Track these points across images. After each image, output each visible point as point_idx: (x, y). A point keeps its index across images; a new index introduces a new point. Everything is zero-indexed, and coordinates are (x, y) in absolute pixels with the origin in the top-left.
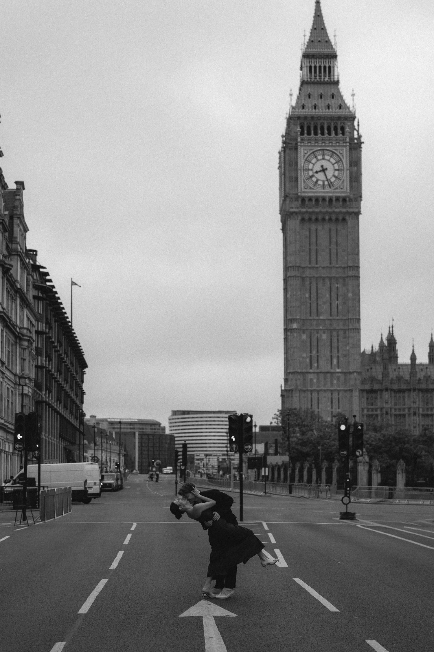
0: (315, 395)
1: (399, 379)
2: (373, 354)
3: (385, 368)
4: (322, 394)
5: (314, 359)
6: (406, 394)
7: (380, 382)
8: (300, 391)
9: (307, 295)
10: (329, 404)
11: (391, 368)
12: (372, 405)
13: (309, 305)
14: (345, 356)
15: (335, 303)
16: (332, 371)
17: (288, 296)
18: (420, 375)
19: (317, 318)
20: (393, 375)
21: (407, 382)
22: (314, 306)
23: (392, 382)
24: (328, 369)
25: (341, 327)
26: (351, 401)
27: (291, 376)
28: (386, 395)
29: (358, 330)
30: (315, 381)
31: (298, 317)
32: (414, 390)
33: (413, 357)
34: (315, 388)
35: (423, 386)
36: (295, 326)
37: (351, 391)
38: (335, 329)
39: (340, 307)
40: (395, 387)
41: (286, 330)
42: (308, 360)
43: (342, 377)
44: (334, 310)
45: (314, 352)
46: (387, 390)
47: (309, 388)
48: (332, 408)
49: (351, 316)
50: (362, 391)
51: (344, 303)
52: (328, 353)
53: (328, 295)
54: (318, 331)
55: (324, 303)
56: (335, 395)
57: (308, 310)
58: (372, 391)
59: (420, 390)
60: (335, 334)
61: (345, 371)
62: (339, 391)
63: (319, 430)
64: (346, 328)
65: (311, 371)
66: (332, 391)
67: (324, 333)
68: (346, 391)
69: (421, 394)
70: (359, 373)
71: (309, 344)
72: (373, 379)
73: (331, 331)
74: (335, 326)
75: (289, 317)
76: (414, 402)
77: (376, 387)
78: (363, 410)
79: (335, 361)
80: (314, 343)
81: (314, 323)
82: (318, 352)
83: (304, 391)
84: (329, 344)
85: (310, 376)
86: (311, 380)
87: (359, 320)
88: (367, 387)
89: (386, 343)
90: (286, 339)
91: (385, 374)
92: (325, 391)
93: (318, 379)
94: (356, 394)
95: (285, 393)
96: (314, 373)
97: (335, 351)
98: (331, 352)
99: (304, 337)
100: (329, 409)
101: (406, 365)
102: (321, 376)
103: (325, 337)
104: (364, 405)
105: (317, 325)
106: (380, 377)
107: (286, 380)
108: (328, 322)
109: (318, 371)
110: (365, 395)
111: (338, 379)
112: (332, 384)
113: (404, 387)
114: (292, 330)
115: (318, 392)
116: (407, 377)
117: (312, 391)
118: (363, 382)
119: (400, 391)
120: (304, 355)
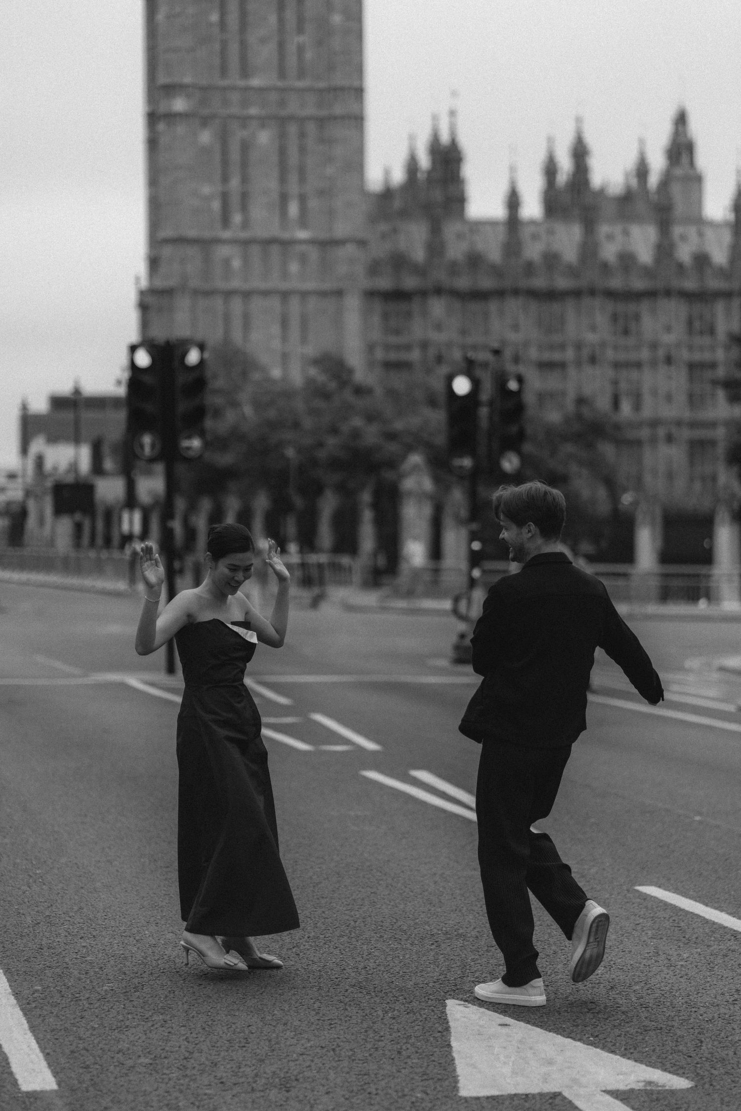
0: (237, 305)
1: (475, 260)
2: (387, 194)
3: (436, 230)
4: (257, 303)
5: (235, 200)
6: (493, 306)
7: (420, 271)
8: (196, 293)
9: (214, 17)
10: (276, 329)
11: (450, 230)
12: (397, 332)
13: (217, 47)
14: (321, 193)
15: (295, 41)
16: (286, 235)
17: (160, 17)
18: (533, 251)
19: (241, 83)
20: (456, 251)
21: (496, 271)
22: (234, 49)
23: (454, 269)
24: (275, 230)
25: (310, 110)
26: (338, 322)
27: (167, 251)
28: (438, 307)
29: (358, 120)
30: (236, 263)
31: (187, 80)
32: (516, 292)
33: (513, 201)
34: (236, 283)
35: (539, 282)
36: (179, 105)
37: (339, 293)
38: (291, 118)
39: (309, 55)
40: (463, 283)
41: (153, 118)
42: (216, 205)
43: (314, 254)
44: (292, 61)
45: (235, 183)
46: (439, 291)
47: (220, 284)
48: (284, 339)
49: (339, 80)
50: (371, 295)
51: (320, 43)
52: (273, 184)
53: (273, 19)
54: (244, 121)
55: (263, 41)
56: (295, 305)
57: (217, 61)
58: (398, 295)
59: (533, 294)
60: (293, 129)
61: (323, 235)
62: (304, 295)
63: (258, 405)
64: (324, 113)
65: (227, 234)
66: (285, 295)
67: (263, 126)
68: (323, 294)
69: (534, 306)
70: (362, 243)
71: (217, 157)
72: (399, 262)
73: (282, 121)
74: (293, 107)
75: (162, 80)
76: (516, 327)
77: (410, 282)
78: (371, 348)
79: (293, 209)
80: (235, 155)
81: (235, 97)
82: (245, 180)
83: (209, 294)
84: (274, 158)
85: (223, 251)
86: (227, 262)
87: (359, 92)
88: (385, 283)
89: (424, 161)
90: (153, 143)
91: (435, 248)
92: (266, 293)
93: (246, 260)
94: (353, 303)
95: (150, 300)
96: (234, 242)
97: (293, 178)
98: (283, 179)
99: (206, 137)
100: (276, 344)
101: (493, 223)
102: (255, 250)
103: (264, 137)
104: (376, 335)
105: (245, 103)
106: (419, 255)
107: (154, 263)
108: (273, 96)
109: (244, 235)
110: (378, 306)
111: (303, 259)
112: (285, 275)
113: (486, 283)
114: (171, 117)
115: (247, 295)
116: (494, 253)
117: (228, 294)
118: (374, 269)
119: (478, 296)
120: (206, 190)
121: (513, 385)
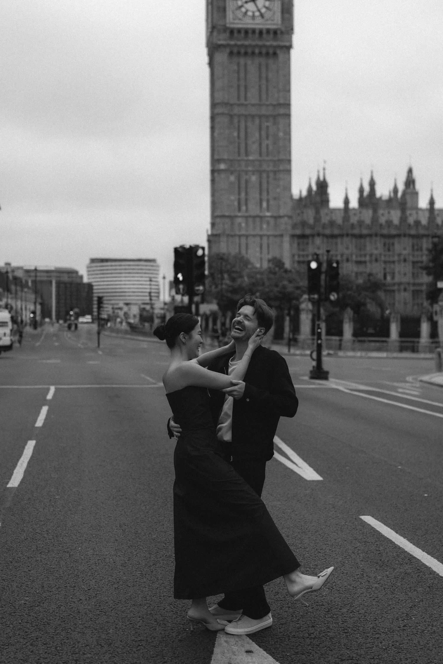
0: (243, 240)
1: (332, 223)
2: (301, 199)
3: (317, 212)
4: (251, 240)
5: (243, 202)
6: (339, 240)
7: (312, 227)
8: (228, 236)
9: (236, 134)
10: (258, 249)
11: (323, 212)
12: (303, 250)
13: (237, 145)
14: (275, 199)
15: (265, 143)
16: (261, 214)
17: (216, 134)
18: (354, 220)
19: (246, 158)
20: (325, 220)
21: (340, 227)
22: (243, 145)
23: (324, 226)
24: (258, 213)
25: (271, 168)
26: (281, 246)
27: (218, 220)
28: (318, 241)
29: (289, 172)
30: (243, 225)
31: (226, 157)
32: (347, 235)
33: (347, 201)
34: (243, 232)
35: (356, 231)
36: (222, 166)
37: (282, 236)
38: (264, 171)
39: (271, 147)
40: (328, 232)
41: (213, 172)
42: (236, 203)
43: (272, 221)
44: (264, 150)
45: (243, 195)
46: (319, 235)
47: (237, 233)
48: (261, 253)
49: (282, 157)
50: (293, 236)
51: (275, 143)
52: (258, 196)
53: (257, 135)
54: (246, 172)
55: (254, 143)
56: (265, 240)
57: (236, 150)
58: (303, 236)
59: (354, 236)
60: (264, 175)
61: (275, 214)
62: (268, 236)
63: (249, 277)
64: (275, 169)
65: (239, 214)
66: (261, 236)
67: (253, 174)
68: (275, 236)
69: (354, 240)
70: (290, 217)
71: (237, 186)
72: (304, 224)
73: (260, 172)
74: (265, 167)
75: (216, 157)
76: (347, 248)
77: (308, 232)
78: (293, 256)
79: (265, 205)
80: (243, 185)
81: (243, 164)
82: (247, 194)
83: (232, 236)
84: (258, 186)
85: (239, 220)
86: (240, 224)
87: (289, 161)
88: (298, 232)
89: (314, 188)
90: (213, 181)
91: (317, 219)
92: (254, 236)
93: (247, 224)
94: (287, 239)
95: (211, 238)
96: (242, 217)
97: (265, 194)
98: (261, 194)
99: (232, 178)
100: (258, 254)
101: (339, 210)
102: (250, 220)
103: (254, 178)
104: (295, 251)
105: (246, 166)
106: (311, 221)
107: (213, 225)
108: (257, 163)
109: (246, 214)
110: (296, 240)
111: (268, 223)
112: (261, 228)
113: (336, 232)
114: (219, 171)
115: (247, 236)
116: (340, 221)
117: (240, 236)
118: (294, 226)
119: (333, 236)
120: (232, 198)
121: (335, 265)
